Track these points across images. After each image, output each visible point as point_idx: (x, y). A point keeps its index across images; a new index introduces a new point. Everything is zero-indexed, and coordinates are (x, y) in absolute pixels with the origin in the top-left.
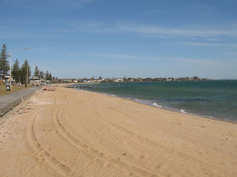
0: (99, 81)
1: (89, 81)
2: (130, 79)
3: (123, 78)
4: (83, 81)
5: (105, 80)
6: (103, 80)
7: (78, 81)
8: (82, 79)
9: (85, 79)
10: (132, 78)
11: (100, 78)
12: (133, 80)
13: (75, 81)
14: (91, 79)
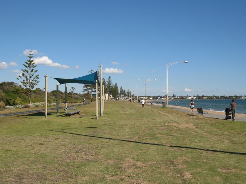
0: (173, 98)
1: (163, 98)
2: (203, 96)
3: (196, 96)
4: (158, 98)
5: (178, 97)
6: (176, 97)
7: (153, 99)
8: (156, 97)
9: (159, 96)
10: (206, 96)
11: (174, 96)
12: (206, 98)
13: (150, 98)
14: (165, 96)
